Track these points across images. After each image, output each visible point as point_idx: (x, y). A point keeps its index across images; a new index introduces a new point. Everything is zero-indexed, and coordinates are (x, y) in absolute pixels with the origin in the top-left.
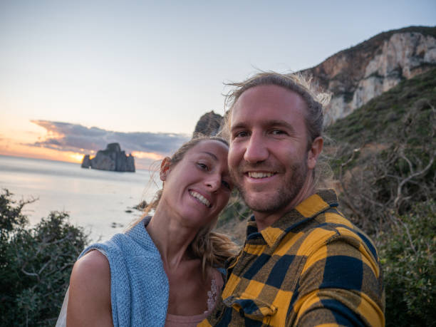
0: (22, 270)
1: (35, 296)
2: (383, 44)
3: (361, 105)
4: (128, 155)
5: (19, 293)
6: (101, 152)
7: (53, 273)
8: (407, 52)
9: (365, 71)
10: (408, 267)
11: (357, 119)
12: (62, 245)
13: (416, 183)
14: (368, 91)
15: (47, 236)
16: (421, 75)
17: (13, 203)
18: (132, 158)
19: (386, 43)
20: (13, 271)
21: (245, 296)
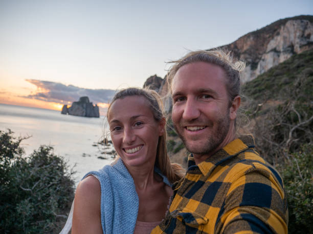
0: (20, 186)
1: (30, 205)
2: (280, 28)
3: (263, 72)
4: (94, 105)
5: (19, 203)
6: (75, 103)
7: (42, 189)
8: (298, 34)
9: (267, 47)
10: (297, 190)
11: (260, 82)
12: (48, 169)
13: (303, 129)
14: (268, 62)
15: (38, 163)
16: (307, 51)
17: (14, 139)
18: (97, 107)
19: (282, 27)
20: (14, 187)
21: (186, 210)
